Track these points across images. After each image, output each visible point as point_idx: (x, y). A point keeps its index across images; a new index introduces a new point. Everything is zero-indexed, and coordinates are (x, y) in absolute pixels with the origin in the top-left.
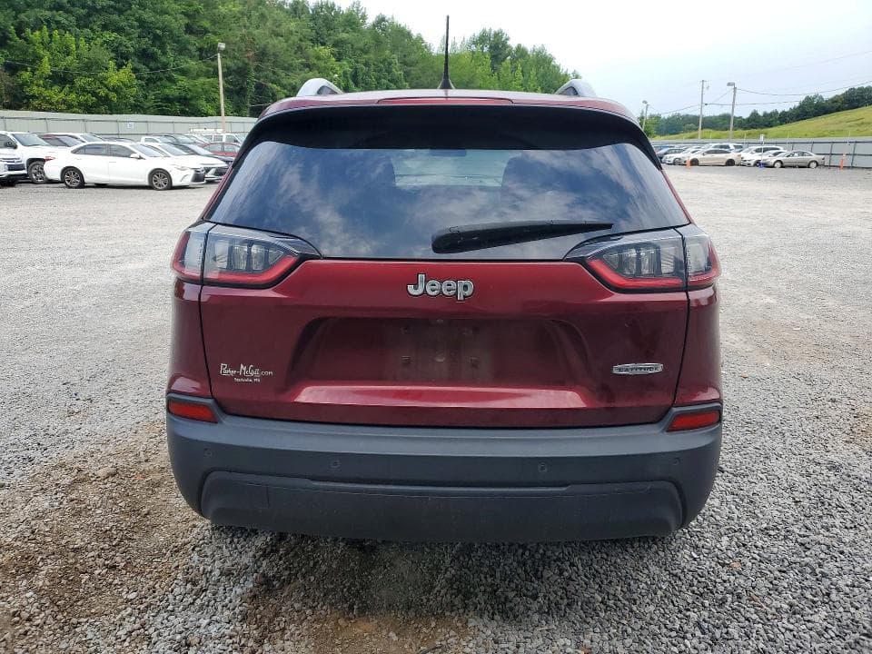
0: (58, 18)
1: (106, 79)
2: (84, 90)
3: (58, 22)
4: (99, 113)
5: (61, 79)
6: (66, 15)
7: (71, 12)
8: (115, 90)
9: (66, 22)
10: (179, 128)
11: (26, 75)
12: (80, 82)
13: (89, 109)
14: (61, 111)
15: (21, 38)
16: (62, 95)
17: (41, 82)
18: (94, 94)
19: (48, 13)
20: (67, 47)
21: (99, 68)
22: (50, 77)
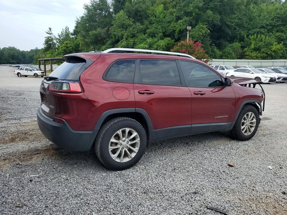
0: (261, 31)
1: (271, 48)
2: (263, 52)
3: (261, 32)
4: (267, 59)
5: (257, 49)
6: (264, 29)
7: (266, 28)
8: (274, 51)
9: (264, 32)
10: (275, 64)
11: (246, 49)
12: (262, 50)
13: (264, 58)
14: (255, 59)
15: (247, 38)
16: (256, 54)
17: (250, 51)
18: (266, 53)
19: (258, 30)
20: (262, 39)
21: (270, 45)
22: (253, 49)
